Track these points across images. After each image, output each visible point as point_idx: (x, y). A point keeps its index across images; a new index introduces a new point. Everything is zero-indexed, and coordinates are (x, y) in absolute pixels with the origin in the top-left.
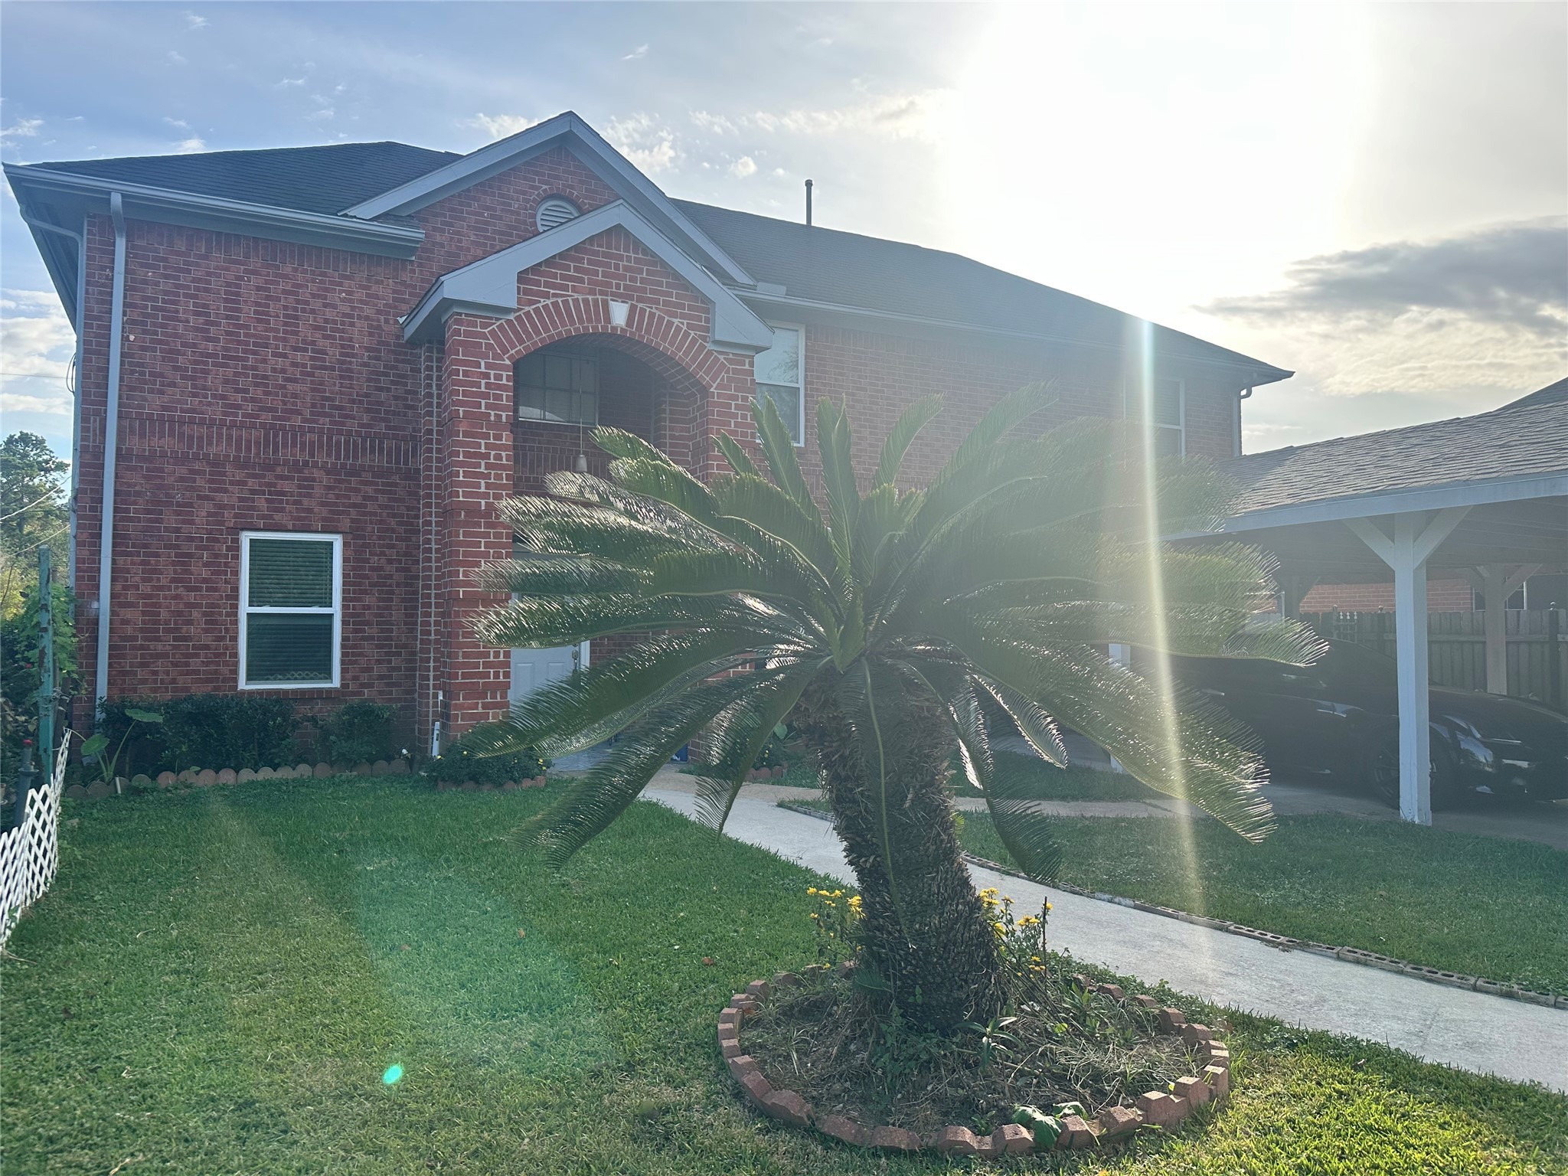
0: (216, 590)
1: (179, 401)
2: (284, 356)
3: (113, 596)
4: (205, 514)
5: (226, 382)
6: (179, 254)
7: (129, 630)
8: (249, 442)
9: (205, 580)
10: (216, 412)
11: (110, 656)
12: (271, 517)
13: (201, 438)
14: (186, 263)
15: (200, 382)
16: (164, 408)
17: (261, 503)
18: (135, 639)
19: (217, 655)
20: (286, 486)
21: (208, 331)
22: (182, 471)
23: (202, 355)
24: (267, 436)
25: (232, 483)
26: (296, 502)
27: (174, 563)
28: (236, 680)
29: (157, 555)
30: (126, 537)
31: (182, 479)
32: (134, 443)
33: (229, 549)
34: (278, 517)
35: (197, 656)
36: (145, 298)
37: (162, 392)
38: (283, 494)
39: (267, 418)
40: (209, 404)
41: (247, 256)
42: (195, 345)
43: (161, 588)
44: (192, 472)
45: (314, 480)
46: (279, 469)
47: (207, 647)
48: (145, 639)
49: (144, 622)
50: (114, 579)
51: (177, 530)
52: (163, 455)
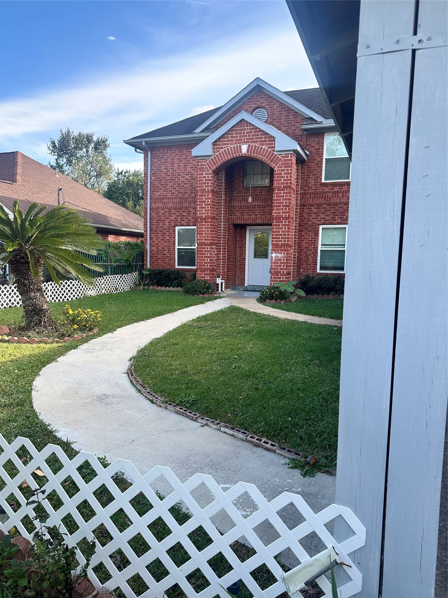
0: (170, 242)
1: (162, 193)
2: (184, 177)
3: (150, 244)
4: (167, 223)
5: (171, 187)
6: (161, 153)
7: (154, 252)
8: (176, 202)
9: (168, 240)
10: (169, 195)
11: (150, 258)
12: (181, 222)
13: (166, 202)
14: (163, 156)
15: (166, 188)
16: (159, 196)
17: (179, 219)
18: (155, 254)
19: (171, 259)
20: (185, 214)
21: (167, 173)
22: (163, 212)
23: (166, 180)
24: (180, 200)
25: (173, 214)
26: (187, 218)
27: (162, 235)
28: (175, 265)
29: (158, 233)
30: (153, 229)
31: (163, 214)
32: (154, 205)
33: (173, 231)
34: (183, 222)
35: (166, 259)
36: (155, 167)
37: (159, 191)
38: (184, 216)
39: (180, 195)
40: (168, 193)
41: (175, 151)
42: (165, 178)
43: (159, 242)
44: (165, 212)
45: (191, 211)
46: (183, 209)
47: (168, 257)
48: (157, 254)
49: (156, 250)
50: (150, 240)
51: (162, 227)
52: (159, 208)
